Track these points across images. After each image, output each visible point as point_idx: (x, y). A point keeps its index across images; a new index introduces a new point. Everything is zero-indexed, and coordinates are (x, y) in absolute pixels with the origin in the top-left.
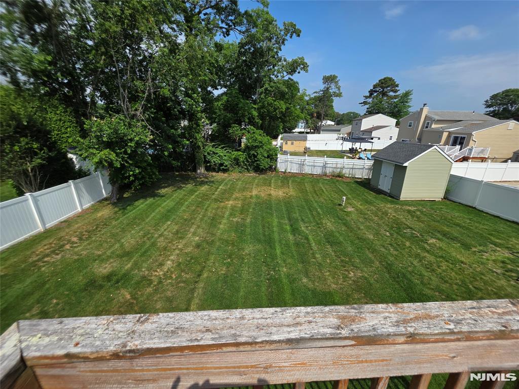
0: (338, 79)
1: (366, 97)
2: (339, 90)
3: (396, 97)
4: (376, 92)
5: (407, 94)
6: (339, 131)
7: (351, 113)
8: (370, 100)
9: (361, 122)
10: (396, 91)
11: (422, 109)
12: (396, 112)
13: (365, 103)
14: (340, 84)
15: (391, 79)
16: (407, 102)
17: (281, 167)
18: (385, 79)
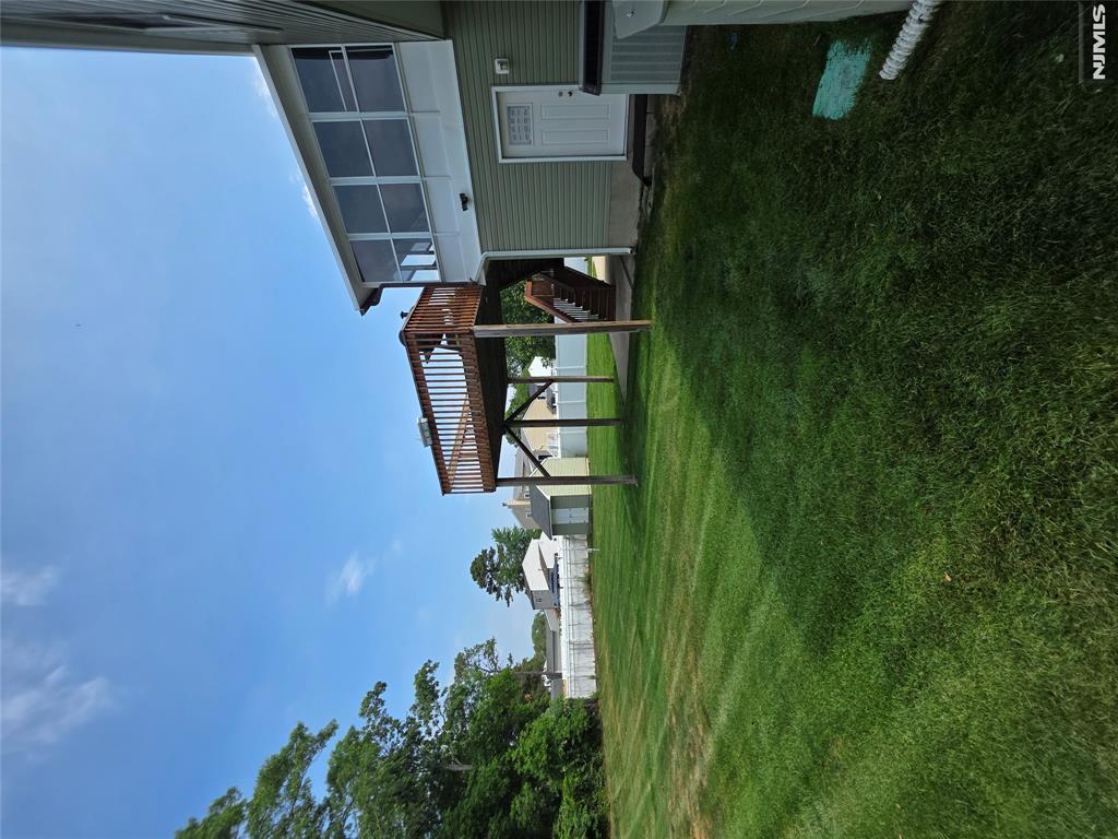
0: (462, 651)
1: (499, 596)
2: (482, 646)
3: (501, 550)
4: (491, 582)
5: (498, 536)
6: (554, 633)
8: (504, 589)
9: (537, 592)
10: (493, 552)
11: (510, 507)
12: (516, 544)
13: (508, 595)
14: (471, 647)
15: (474, 563)
16: (509, 533)
17: (587, 690)
18: (472, 572)
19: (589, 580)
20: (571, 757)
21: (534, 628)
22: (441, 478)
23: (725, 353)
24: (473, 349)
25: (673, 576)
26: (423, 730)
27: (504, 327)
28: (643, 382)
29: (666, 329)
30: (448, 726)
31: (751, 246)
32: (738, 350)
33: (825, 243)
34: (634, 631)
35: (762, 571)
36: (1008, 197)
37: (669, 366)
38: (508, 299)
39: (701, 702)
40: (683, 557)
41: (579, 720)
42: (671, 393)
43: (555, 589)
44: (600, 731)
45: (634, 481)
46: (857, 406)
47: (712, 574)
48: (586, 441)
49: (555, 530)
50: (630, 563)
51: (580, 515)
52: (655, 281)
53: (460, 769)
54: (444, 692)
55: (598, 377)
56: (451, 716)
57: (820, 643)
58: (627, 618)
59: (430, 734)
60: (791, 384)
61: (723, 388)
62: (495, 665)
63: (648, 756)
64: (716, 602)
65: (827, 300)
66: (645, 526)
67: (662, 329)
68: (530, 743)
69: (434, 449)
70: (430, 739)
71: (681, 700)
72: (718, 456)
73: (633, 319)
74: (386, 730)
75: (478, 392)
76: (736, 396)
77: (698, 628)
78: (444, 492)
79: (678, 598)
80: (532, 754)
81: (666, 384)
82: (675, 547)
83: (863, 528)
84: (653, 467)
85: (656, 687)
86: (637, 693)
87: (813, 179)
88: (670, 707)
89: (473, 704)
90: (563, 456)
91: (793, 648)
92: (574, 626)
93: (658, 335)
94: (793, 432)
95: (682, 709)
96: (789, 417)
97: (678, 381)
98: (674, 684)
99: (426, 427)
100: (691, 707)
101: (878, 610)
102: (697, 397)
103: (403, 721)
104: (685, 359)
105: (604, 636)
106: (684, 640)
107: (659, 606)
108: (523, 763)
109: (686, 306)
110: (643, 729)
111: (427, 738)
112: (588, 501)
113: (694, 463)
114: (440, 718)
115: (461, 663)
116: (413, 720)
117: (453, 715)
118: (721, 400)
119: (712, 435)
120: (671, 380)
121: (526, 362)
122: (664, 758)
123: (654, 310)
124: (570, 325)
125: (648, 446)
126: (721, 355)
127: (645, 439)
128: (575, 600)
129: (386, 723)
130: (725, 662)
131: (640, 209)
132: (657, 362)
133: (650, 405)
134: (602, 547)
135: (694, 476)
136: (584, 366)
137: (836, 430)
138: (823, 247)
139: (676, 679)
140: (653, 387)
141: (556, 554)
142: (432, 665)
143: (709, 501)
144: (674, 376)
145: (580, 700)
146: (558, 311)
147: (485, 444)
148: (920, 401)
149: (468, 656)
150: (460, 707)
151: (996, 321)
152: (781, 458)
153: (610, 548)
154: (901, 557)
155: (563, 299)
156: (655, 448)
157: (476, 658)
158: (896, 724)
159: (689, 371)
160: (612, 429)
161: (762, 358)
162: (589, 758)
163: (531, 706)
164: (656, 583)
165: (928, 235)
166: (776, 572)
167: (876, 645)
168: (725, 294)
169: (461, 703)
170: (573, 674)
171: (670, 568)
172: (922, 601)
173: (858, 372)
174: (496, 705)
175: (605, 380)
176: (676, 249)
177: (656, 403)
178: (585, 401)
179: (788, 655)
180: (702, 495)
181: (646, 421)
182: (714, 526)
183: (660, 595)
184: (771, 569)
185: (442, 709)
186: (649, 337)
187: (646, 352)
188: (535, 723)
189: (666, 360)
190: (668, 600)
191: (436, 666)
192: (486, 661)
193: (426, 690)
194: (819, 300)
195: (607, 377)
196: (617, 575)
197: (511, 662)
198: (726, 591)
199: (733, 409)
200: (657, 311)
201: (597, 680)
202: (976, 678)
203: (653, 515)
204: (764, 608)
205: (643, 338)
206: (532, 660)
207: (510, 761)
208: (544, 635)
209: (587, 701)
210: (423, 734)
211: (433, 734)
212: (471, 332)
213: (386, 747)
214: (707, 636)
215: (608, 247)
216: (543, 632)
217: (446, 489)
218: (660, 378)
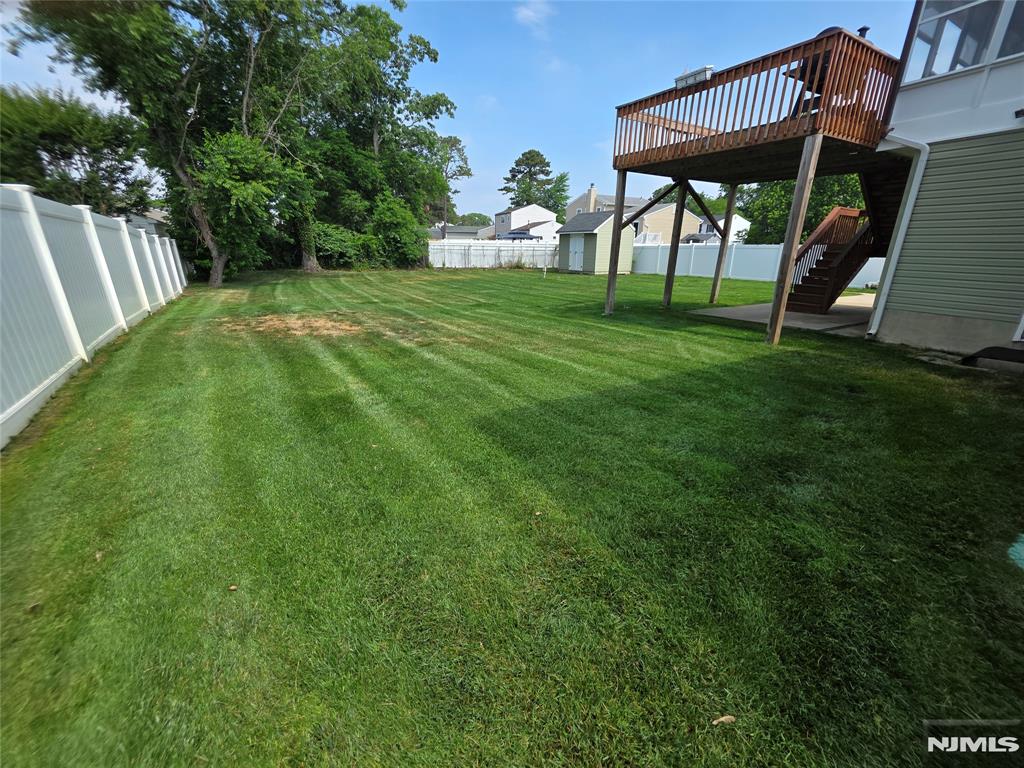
0: (463, 144)
1: (508, 180)
2: (466, 163)
3: (548, 182)
4: (520, 172)
5: (562, 179)
6: (476, 233)
7: (475, 215)
8: (513, 185)
9: (509, 219)
10: (547, 173)
11: (590, 191)
12: (553, 200)
13: (507, 190)
14: (467, 152)
15: (538, 154)
16: (564, 190)
17: (435, 260)
18: (530, 152)
19: (519, 267)
20: (388, 243)
21: (480, 216)
22: (635, 103)
23: (733, 404)
24: (790, 135)
25: (525, 335)
26: (401, 105)
27: (811, 174)
28: (708, 329)
29: (766, 357)
30: (406, 130)
31: (855, 446)
32: (737, 415)
33: (848, 507)
34: (481, 300)
35: (534, 399)
36: (873, 648)
37: (723, 354)
38: (836, 188)
39: (437, 342)
40: (542, 344)
41: (413, 252)
42: (695, 353)
43: (512, 236)
44: (407, 268)
45: (607, 312)
46: (674, 492)
47: (529, 363)
48: (648, 273)
49: (565, 237)
50: (534, 302)
51: (576, 263)
52: (826, 353)
53: (375, 144)
54: (431, 125)
55: (718, 288)
56: (413, 133)
57: (485, 426)
58: (491, 296)
59: (399, 113)
60: (698, 448)
61: (697, 396)
62: (451, 177)
63: (395, 302)
64: (509, 363)
65: (782, 494)
66: (566, 317)
67: (767, 353)
68: (396, 207)
69: (670, 92)
70: (395, 113)
71: (435, 329)
72: (630, 383)
73: (783, 328)
74: (398, 66)
75: (733, 144)
76: (690, 406)
77: (489, 348)
78: (619, 109)
79: (509, 336)
80: (389, 209)
81: (704, 350)
82: (549, 339)
83: (572, 472)
84: (621, 330)
85: (442, 312)
86: (436, 299)
87: (931, 515)
88: (430, 320)
89: (422, 154)
90: (635, 248)
91: (480, 409)
92: (483, 252)
93: (761, 349)
94: (652, 442)
95: (431, 329)
96: (666, 442)
97: (707, 361)
98: (446, 325)
99: (700, 78)
100: (432, 336)
101: (512, 467)
102: (689, 375)
103: (408, 84)
104: (730, 369)
105: (475, 277)
106: (478, 336)
107: (501, 321)
108: (382, 201)
109: (792, 378)
110: (411, 300)
111: (396, 109)
112: (588, 271)
113: (624, 363)
114: (411, 122)
115: (453, 142)
116: (408, 94)
117: (414, 135)
118: (684, 393)
119: (651, 381)
120: (709, 354)
121: (746, 213)
122: (396, 313)
123: (790, 349)
124: (794, 255)
125: (640, 328)
126: (732, 401)
127: (648, 325)
128: (503, 253)
129: (406, 66)
130: (465, 363)
131: (929, 350)
132: (729, 344)
133: (683, 334)
134: (546, 280)
135: (613, 361)
136: (730, 276)
137: (653, 472)
138: (843, 503)
139: (450, 327)
140: (701, 338)
141: (541, 238)
142: (452, 110)
143: (590, 370)
144: (713, 358)
145: (427, 252)
146: (810, 247)
147: (668, 155)
148: (676, 534)
149: (459, 150)
150: (420, 142)
151: (747, 602)
152: (629, 429)
153: (546, 286)
154: (551, 490)
155: (824, 255)
156: (638, 333)
157: (457, 158)
158: (439, 459)
159: (717, 372)
160: (661, 297)
161: (726, 432)
162: (389, 258)
163: (421, 210)
164: (520, 321)
165: (843, 584)
166: (533, 407)
167: (488, 460)
168: (801, 415)
169: (423, 143)
170: (446, 248)
171: (533, 333)
172: (521, 494)
173: (706, 500)
174: (422, 176)
175: (713, 294)
176: (865, 379)
177: (684, 339)
178: (691, 274)
179: (476, 405)
180: (595, 366)
181: (666, 328)
182: (569, 371)
183: (510, 323)
184: (536, 405)
185: (417, 124)
186: (759, 341)
187: (740, 336)
188: (410, 213)
189: (732, 352)
190: (507, 328)
191: (452, 115)
192: (454, 168)
193: (433, 106)
194: (784, 489)
195: (716, 296)
196: (523, 291)
197: (453, 193)
198: (518, 371)
199: (674, 401)
200: (787, 352)
201: (442, 269)
202: (473, 510)
203: (576, 325)
204: (507, 395)
205: (758, 335)
206: (454, 213)
207: (382, 189)
208: (473, 224)
209: (427, 259)
210: (398, 105)
211: (399, 116)
212: (814, 131)
213: (386, 67)
214: (483, 353)
215: (885, 309)
216: (476, 224)
217: (623, 111)
218: (710, 346)
